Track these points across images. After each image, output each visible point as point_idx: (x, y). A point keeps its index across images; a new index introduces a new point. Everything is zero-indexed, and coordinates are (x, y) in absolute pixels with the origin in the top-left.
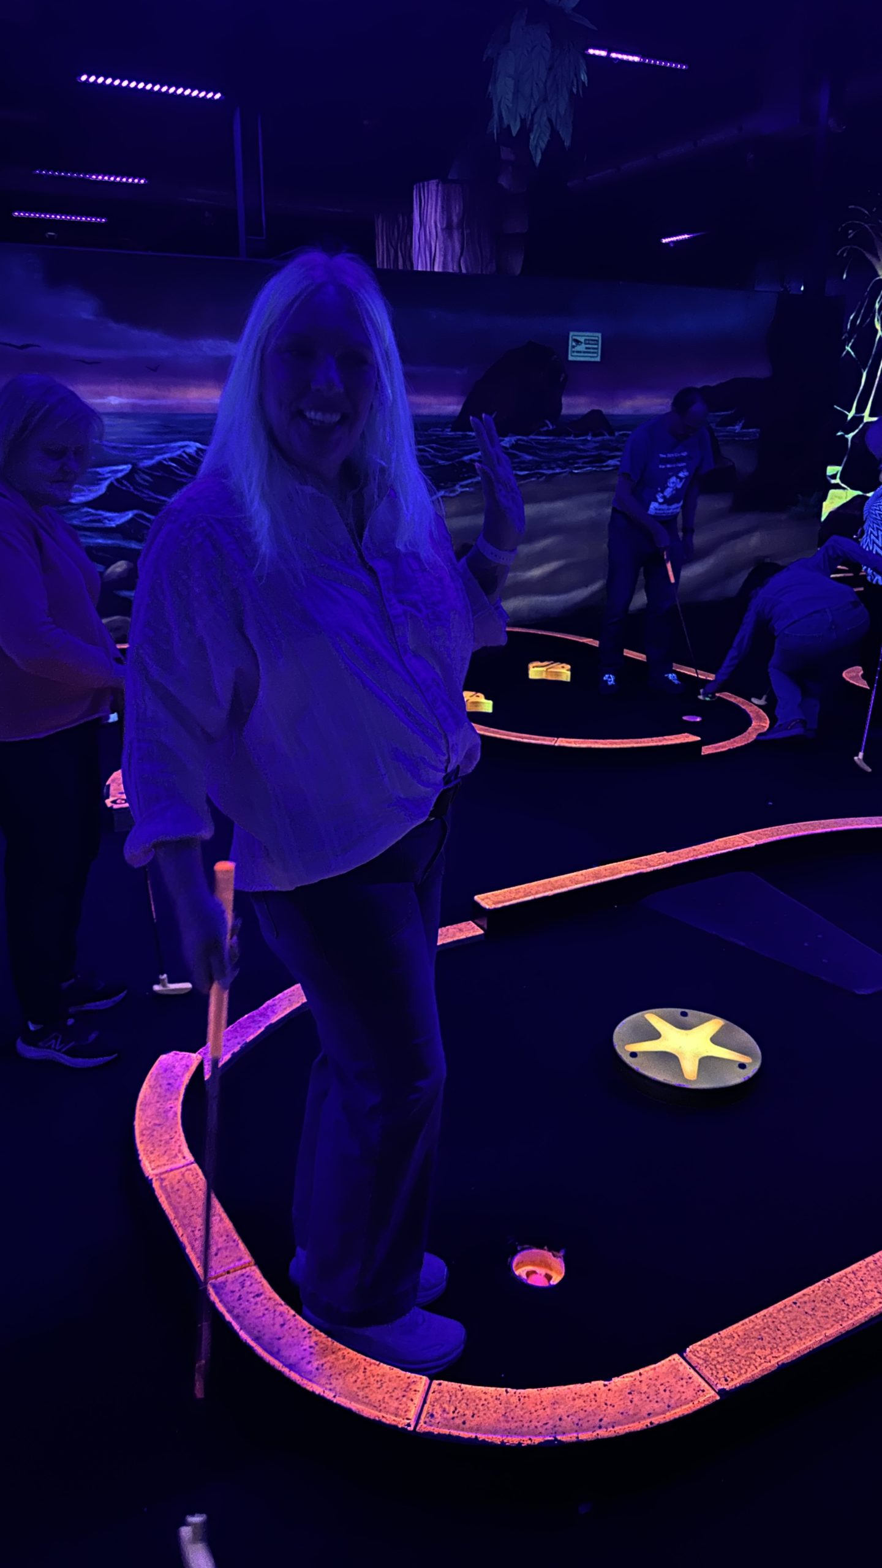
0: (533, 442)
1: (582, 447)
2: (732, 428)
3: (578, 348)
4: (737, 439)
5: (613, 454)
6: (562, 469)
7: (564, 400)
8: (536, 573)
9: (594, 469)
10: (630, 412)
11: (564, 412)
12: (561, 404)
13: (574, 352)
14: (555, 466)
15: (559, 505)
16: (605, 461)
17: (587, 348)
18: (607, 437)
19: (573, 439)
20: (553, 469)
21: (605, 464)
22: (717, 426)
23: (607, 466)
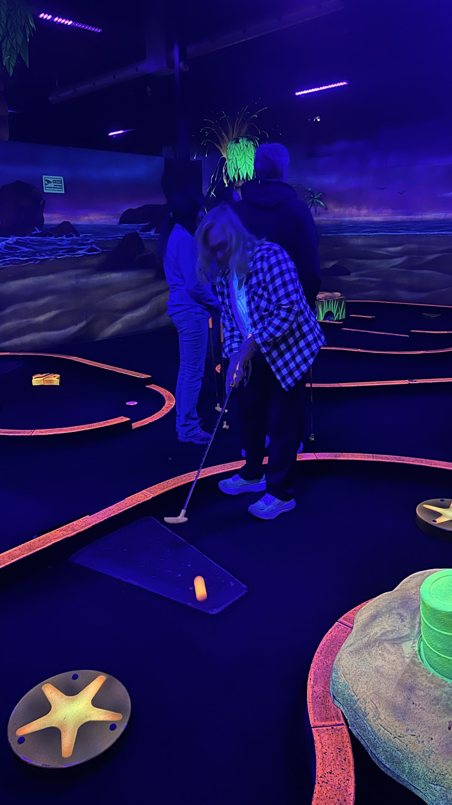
0: (27, 240)
1: (60, 243)
2: (149, 232)
3: (49, 185)
4: (153, 239)
5: (80, 247)
6: (50, 256)
7: (45, 215)
8: (42, 318)
9: (70, 256)
10: (88, 223)
11: (45, 222)
12: (43, 218)
13: (47, 187)
14: (44, 254)
15: (51, 277)
16: (76, 252)
17: (55, 185)
18: (75, 237)
19: (54, 238)
20: (43, 256)
21: (76, 253)
22: (140, 232)
23: (78, 254)
